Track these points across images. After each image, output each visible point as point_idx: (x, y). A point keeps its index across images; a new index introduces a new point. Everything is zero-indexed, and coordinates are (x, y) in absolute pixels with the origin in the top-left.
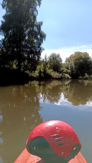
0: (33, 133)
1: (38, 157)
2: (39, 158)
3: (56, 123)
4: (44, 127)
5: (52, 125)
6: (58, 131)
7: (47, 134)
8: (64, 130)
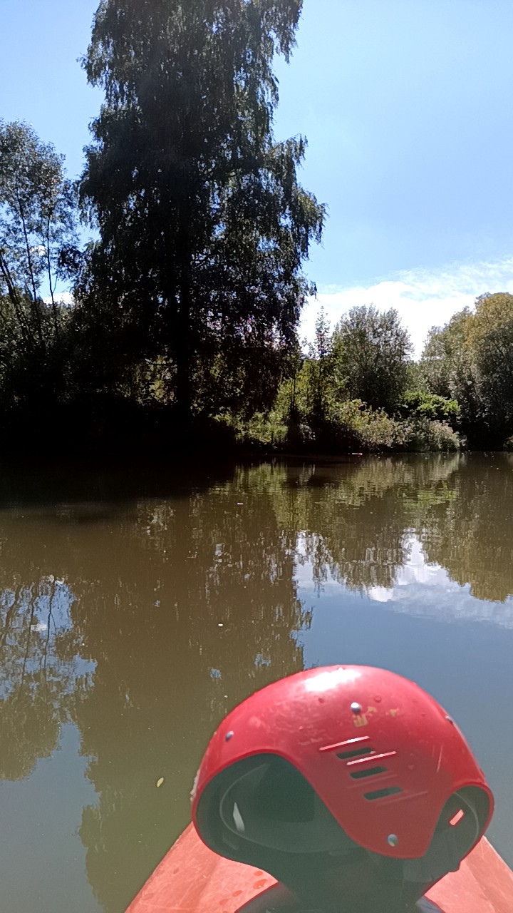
4: (284, 702)
7: (301, 741)
8: (394, 715)
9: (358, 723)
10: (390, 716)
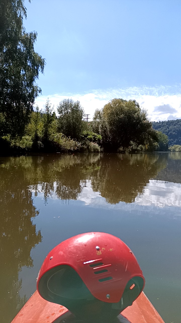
0: (51, 259)
1: (61, 307)
2: (64, 308)
3: (95, 238)
4: (72, 246)
5: (88, 242)
6: (99, 253)
7: (78, 260)
8: (111, 251)
9: (98, 254)
10: (110, 251)
